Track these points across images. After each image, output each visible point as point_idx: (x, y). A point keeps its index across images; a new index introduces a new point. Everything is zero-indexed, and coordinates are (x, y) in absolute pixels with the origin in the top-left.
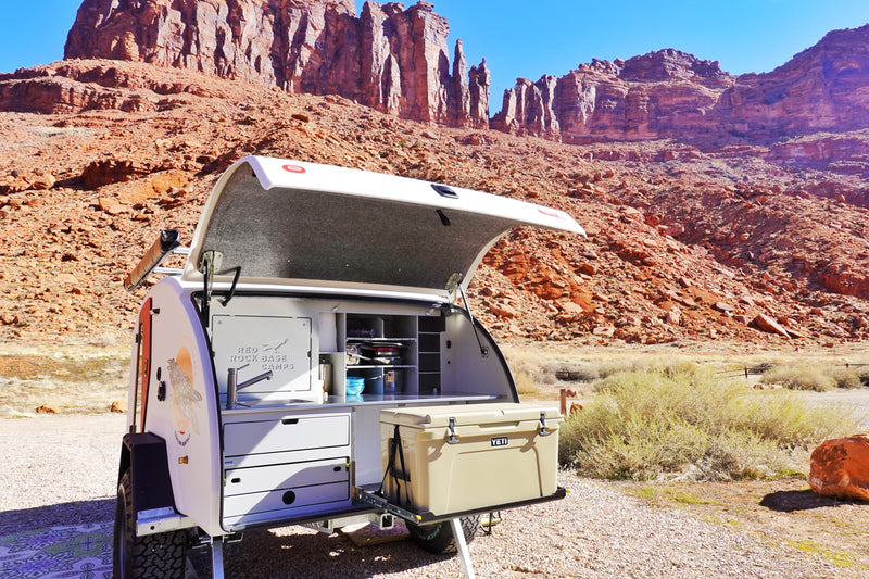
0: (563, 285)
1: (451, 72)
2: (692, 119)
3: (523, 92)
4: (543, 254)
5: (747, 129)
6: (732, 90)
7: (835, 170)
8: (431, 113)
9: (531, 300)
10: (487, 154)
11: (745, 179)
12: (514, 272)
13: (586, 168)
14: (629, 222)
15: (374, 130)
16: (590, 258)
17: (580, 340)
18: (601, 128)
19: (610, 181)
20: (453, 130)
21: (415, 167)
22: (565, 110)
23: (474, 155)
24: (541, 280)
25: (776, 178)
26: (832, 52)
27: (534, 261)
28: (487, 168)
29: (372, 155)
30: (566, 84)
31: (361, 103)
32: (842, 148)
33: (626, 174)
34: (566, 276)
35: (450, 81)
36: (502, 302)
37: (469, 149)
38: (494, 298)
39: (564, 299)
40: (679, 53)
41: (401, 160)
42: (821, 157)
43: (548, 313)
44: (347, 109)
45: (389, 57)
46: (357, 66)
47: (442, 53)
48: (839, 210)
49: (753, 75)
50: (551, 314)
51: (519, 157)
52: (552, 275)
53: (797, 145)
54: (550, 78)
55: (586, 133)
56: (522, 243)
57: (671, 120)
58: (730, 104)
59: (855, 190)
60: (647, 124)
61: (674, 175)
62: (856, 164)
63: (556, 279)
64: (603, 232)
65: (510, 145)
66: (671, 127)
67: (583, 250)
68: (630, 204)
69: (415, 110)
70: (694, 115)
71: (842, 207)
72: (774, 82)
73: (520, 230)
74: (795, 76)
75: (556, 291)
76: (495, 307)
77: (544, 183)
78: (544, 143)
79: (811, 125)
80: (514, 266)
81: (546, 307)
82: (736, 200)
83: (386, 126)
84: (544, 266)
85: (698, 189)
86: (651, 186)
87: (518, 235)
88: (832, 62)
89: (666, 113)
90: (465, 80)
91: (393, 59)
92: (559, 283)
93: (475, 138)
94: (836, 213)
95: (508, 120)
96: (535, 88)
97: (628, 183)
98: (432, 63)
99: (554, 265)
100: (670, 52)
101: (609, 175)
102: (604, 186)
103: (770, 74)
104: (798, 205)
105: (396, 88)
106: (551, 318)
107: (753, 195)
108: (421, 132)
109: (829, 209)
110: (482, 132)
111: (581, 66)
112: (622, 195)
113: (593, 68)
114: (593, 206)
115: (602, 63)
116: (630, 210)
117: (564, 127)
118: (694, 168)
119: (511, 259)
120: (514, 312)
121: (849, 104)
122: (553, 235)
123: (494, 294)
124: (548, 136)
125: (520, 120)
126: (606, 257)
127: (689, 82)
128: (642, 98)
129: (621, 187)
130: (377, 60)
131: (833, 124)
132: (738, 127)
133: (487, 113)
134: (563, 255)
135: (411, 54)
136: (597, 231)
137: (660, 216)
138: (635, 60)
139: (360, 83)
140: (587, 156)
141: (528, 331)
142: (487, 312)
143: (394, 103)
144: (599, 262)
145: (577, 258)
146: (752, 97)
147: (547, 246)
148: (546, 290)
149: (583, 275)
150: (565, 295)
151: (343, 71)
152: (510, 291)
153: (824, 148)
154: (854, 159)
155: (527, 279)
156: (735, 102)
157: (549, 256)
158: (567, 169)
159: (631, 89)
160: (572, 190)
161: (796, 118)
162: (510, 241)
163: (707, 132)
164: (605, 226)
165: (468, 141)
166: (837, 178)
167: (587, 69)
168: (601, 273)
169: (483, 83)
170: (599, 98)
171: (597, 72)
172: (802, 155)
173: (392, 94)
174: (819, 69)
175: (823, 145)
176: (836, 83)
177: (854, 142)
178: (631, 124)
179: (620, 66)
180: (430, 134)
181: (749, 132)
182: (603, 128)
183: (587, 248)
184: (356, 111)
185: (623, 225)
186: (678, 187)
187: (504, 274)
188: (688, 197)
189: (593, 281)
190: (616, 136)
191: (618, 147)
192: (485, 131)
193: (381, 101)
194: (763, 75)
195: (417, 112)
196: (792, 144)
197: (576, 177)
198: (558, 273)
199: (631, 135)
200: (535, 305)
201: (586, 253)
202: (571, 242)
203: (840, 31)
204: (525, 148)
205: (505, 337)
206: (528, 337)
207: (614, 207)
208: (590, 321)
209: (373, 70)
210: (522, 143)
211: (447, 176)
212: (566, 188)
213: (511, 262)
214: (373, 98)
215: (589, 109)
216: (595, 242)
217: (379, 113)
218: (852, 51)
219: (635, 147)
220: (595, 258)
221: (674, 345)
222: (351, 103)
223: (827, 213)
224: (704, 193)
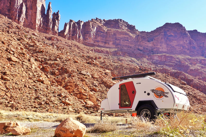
0: (87, 95)
1: (46, 13)
2: (126, 43)
3: (72, 25)
4: (80, 83)
5: (142, 49)
6: (138, 35)
7: (166, 65)
8: (37, 26)
9: (76, 99)
10: (57, 45)
11: (141, 64)
12: (69, 89)
13: (92, 54)
14: (108, 75)
15: (13, 29)
16: (96, 86)
17: (94, 114)
18: (97, 41)
19: (100, 60)
20: (44, 34)
21: (32, 46)
22: (85, 33)
23: (52, 44)
24: (79, 92)
25: (150, 65)
26: (166, 29)
27: (76, 85)
28: (58, 50)
29: (14, 39)
30: (86, 24)
31: (9, 18)
32: (169, 58)
33: (105, 58)
34: (87, 92)
35: (45, 16)
36: (66, 99)
37: (50, 42)
38: (63, 97)
39: (87, 100)
40: (124, 21)
41: (26, 42)
42: (163, 60)
43: (82, 104)
44: (3, 19)
45: (22, 3)
46: (9, 4)
47: (43, 5)
48: (168, 77)
49: (145, 32)
50: (83, 104)
51: (69, 47)
52: (83, 91)
53: (156, 56)
54: (81, 22)
55: (92, 42)
56: (72, 79)
57: (120, 42)
58: (138, 40)
59: (172, 72)
60: (112, 42)
61: (120, 60)
62: (172, 64)
63: (84, 92)
64: (100, 77)
65: (65, 42)
66: (120, 45)
67: (93, 83)
68: (107, 69)
69: (30, 24)
70: (127, 42)
71: (169, 77)
72: (151, 35)
73: (72, 74)
74: (156, 34)
75: (84, 97)
76: (64, 100)
77: (78, 58)
78: (78, 44)
79: (160, 50)
80: (69, 87)
81: (81, 102)
82: (139, 71)
83: (18, 28)
84: (80, 88)
85: (128, 66)
86: (113, 63)
87: (71, 76)
88: (167, 32)
89: (119, 40)
90: (51, 17)
91: (24, 4)
92: (85, 94)
93: (53, 38)
94: (167, 78)
95: (65, 34)
96: (76, 24)
97: (106, 61)
98: (39, 8)
99: (83, 87)
100: (121, 20)
101: (100, 58)
102: (98, 61)
103: (150, 33)
104: (157, 75)
105: (23, 15)
106: (83, 106)
107: (144, 70)
108: (32, 33)
109: (165, 77)
110: (55, 36)
111: (92, 19)
112: (104, 65)
113: (96, 21)
114: (96, 68)
115: (99, 19)
116: (107, 71)
117: (85, 39)
118: (126, 59)
119: (68, 84)
120: (70, 103)
121: (171, 45)
122: (83, 77)
123: (63, 96)
124: (79, 42)
125: (69, 34)
126: (101, 86)
127: (126, 31)
128: (111, 34)
129: (104, 62)
130: (17, 3)
131: (166, 51)
132: (140, 47)
133: (58, 30)
134: (86, 84)
135: (31, 4)
136: (98, 77)
137: (116, 74)
138: (110, 21)
139: (9, 10)
140: (92, 50)
141: (76, 110)
142: (61, 102)
143: (22, 20)
144: (99, 88)
145: (91, 85)
146: (144, 39)
147: (81, 80)
148: (80, 96)
149: (93, 92)
150: (87, 98)
151: (2, 5)
152: (68, 95)
153: (164, 58)
154: (172, 62)
155: (74, 92)
156: (139, 39)
157: (82, 84)
158: (85, 54)
159: (108, 30)
160: (88, 62)
161: (156, 47)
162: (68, 77)
163: (131, 48)
164: (101, 75)
165: (50, 39)
166: (167, 68)
167: (94, 21)
168: (99, 92)
169: (57, 19)
170: (97, 31)
171: (97, 22)
172: (158, 59)
173: (22, 17)
174: (163, 33)
175: (164, 57)
176: (167, 39)
177: (171, 57)
178: (107, 42)
179: (105, 21)
180: (36, 34)
181: (143, 50)
182: (98, 41)
183: (95, 82)
184: (6, 21)
185: (106, 76)
186: (122, 65)
187: (66, 89)
188: (125, 68)
189: (96, 94)
190: (102, 45)
191: (102, 49)
192: (57, 36)
193: (17, 19)
194: (148, 32)
195: (31, 25)
196: (155, 55)
197: (89, 57)
198: (85, 90)
199: (107, 45)
200: (77, 101)
201: (94, 84)
202: (89, 80)
203: (169, 23)
204: (71, 45)
205: (67, 112)
206: (75, 112)
207: (102, 69)
208: (97, 108)
209: (15, 7)
210: (70, 42)
211: (44, 51)
212: (86, 60)
213: (68, 85)
214: (14, 17)
215: (94, 34)
216: (97, 80)
217: (16, 23)
218: (172, 30)
219: (108, 50)
220: (97, 86)
221: (124, 117)
222: (4, 17)
223: (165, 78)
224: (130, 68)
